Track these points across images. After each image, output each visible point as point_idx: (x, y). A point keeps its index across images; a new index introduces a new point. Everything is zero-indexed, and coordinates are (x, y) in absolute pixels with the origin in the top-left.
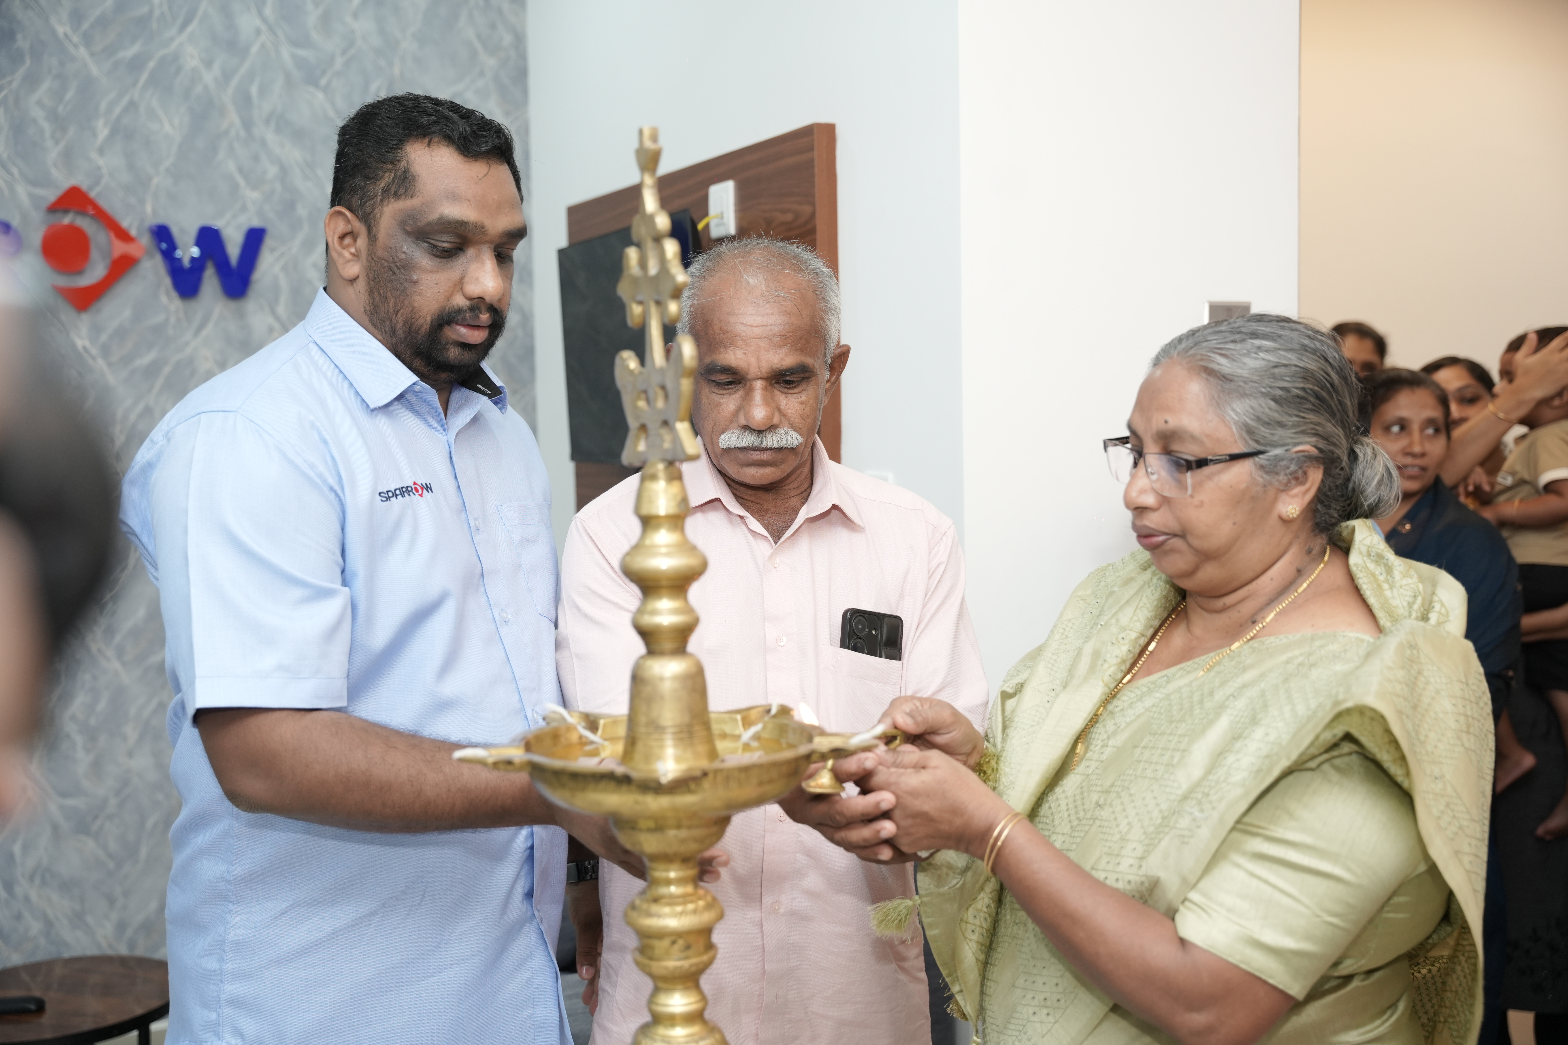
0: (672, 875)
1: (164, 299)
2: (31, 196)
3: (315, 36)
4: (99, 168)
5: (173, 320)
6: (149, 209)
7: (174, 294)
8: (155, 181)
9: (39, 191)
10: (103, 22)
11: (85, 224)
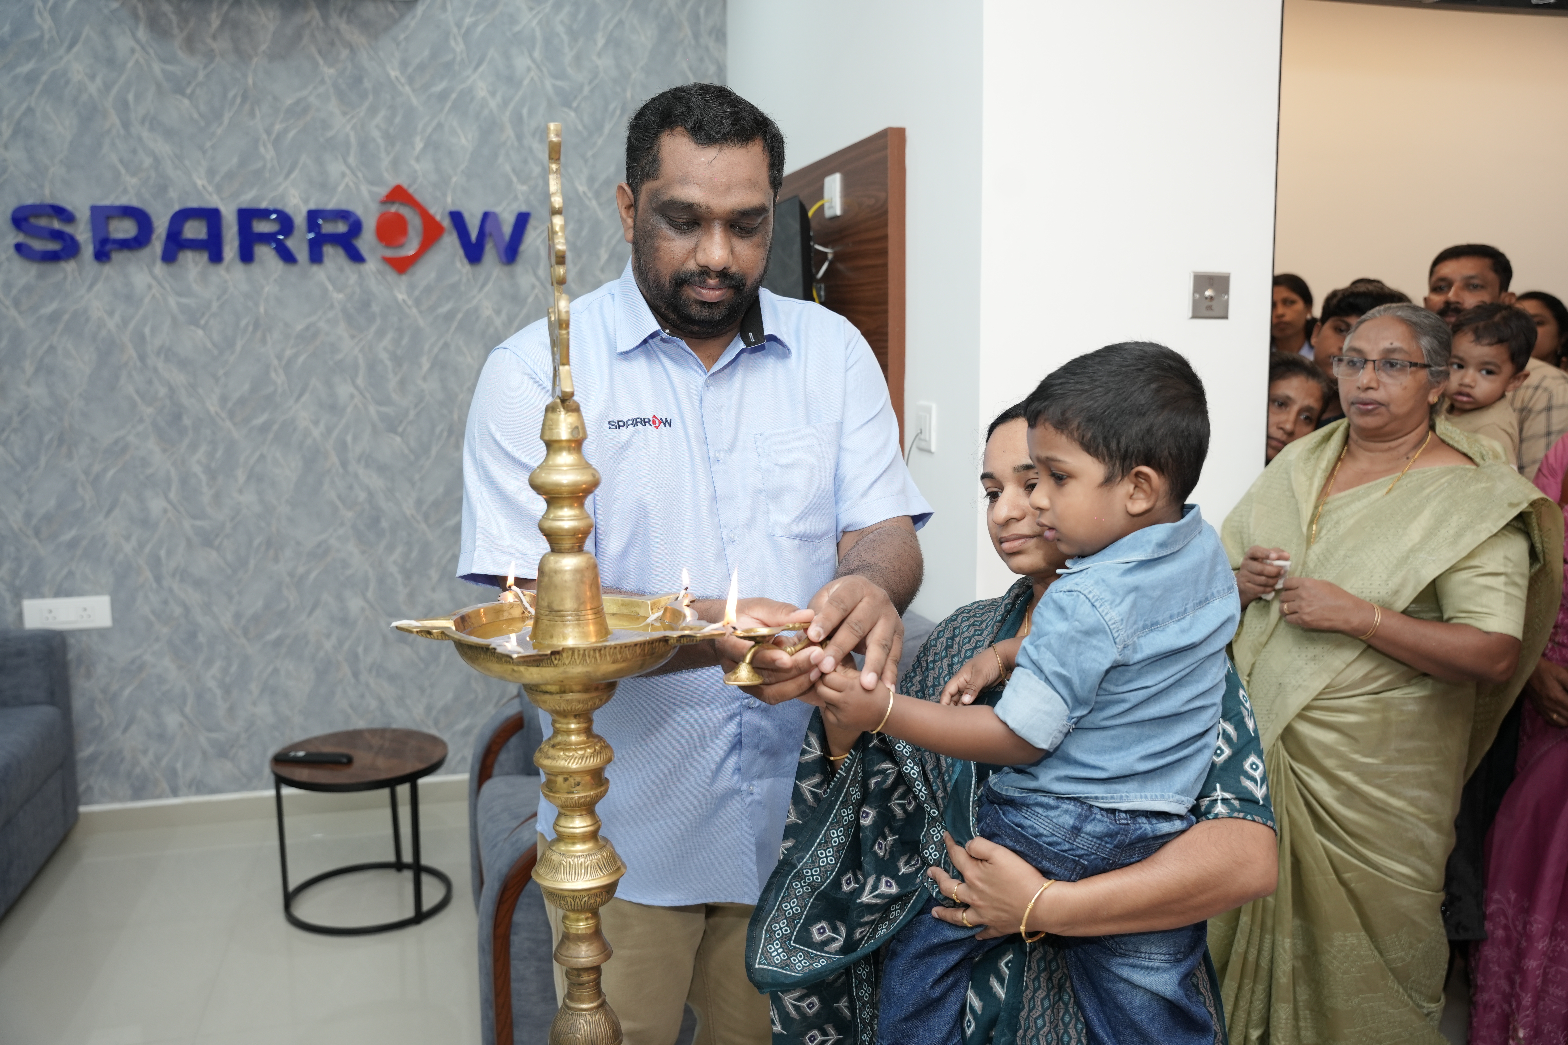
0: (573, 726)
1: (458, 265)
2: (370, 192)
3: (570, 71)
4: (415, 171)
5: (464, 280)
6: (449, 200)
7: (465, 261)
8: (454, 179)
9: (376, 189)
10: (422, 67)
11: (406, 212)
